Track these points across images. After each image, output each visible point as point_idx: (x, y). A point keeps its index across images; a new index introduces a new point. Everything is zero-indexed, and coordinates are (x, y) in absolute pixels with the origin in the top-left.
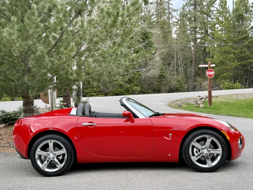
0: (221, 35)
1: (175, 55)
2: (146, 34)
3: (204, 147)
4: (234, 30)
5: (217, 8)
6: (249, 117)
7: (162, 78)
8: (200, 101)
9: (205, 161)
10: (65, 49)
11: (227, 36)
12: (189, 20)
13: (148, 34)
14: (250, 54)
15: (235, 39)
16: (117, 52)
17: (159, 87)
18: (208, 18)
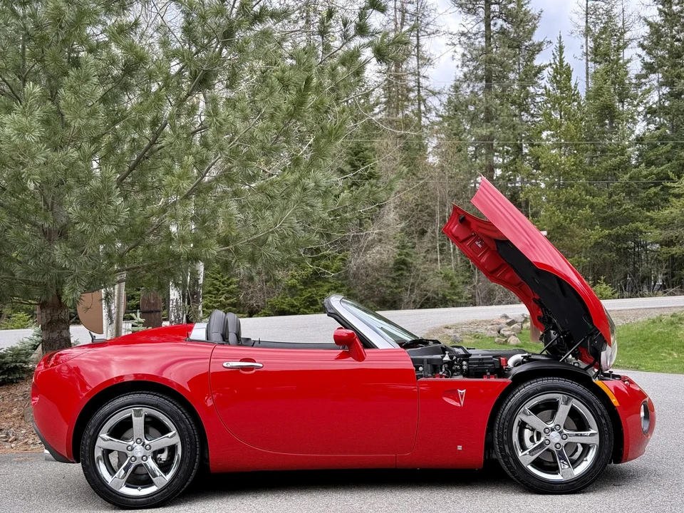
0: (559, 158)
1: (438, 209)
2: (359, 152)
3: (551, 425)
4: (591, 144)
5: (545, 88)
6: (643, 368)
7: (402, 269)
8: (509, 328)
9: (553, 465)
10: (168, 174)
11: (573, 160)
12: (473, 118)
13: (367, 152)
14: (633, 208)
15: (595, 168)
16: (305, 181)
17: (396, 293)
18: (522, 113)
